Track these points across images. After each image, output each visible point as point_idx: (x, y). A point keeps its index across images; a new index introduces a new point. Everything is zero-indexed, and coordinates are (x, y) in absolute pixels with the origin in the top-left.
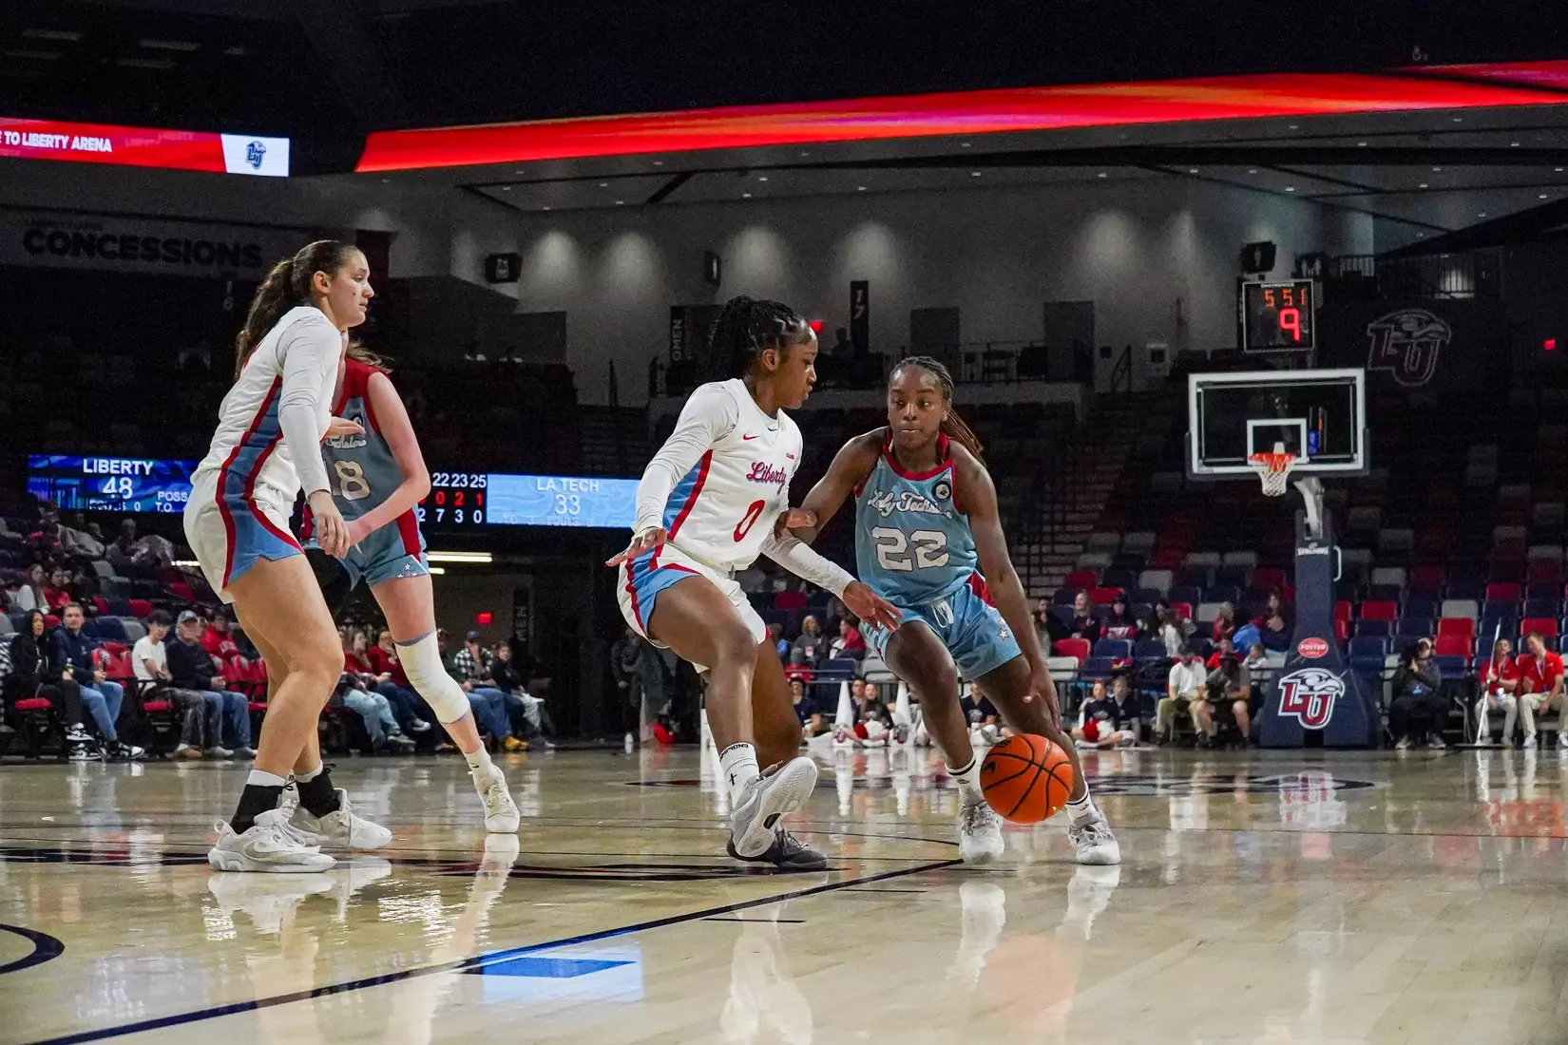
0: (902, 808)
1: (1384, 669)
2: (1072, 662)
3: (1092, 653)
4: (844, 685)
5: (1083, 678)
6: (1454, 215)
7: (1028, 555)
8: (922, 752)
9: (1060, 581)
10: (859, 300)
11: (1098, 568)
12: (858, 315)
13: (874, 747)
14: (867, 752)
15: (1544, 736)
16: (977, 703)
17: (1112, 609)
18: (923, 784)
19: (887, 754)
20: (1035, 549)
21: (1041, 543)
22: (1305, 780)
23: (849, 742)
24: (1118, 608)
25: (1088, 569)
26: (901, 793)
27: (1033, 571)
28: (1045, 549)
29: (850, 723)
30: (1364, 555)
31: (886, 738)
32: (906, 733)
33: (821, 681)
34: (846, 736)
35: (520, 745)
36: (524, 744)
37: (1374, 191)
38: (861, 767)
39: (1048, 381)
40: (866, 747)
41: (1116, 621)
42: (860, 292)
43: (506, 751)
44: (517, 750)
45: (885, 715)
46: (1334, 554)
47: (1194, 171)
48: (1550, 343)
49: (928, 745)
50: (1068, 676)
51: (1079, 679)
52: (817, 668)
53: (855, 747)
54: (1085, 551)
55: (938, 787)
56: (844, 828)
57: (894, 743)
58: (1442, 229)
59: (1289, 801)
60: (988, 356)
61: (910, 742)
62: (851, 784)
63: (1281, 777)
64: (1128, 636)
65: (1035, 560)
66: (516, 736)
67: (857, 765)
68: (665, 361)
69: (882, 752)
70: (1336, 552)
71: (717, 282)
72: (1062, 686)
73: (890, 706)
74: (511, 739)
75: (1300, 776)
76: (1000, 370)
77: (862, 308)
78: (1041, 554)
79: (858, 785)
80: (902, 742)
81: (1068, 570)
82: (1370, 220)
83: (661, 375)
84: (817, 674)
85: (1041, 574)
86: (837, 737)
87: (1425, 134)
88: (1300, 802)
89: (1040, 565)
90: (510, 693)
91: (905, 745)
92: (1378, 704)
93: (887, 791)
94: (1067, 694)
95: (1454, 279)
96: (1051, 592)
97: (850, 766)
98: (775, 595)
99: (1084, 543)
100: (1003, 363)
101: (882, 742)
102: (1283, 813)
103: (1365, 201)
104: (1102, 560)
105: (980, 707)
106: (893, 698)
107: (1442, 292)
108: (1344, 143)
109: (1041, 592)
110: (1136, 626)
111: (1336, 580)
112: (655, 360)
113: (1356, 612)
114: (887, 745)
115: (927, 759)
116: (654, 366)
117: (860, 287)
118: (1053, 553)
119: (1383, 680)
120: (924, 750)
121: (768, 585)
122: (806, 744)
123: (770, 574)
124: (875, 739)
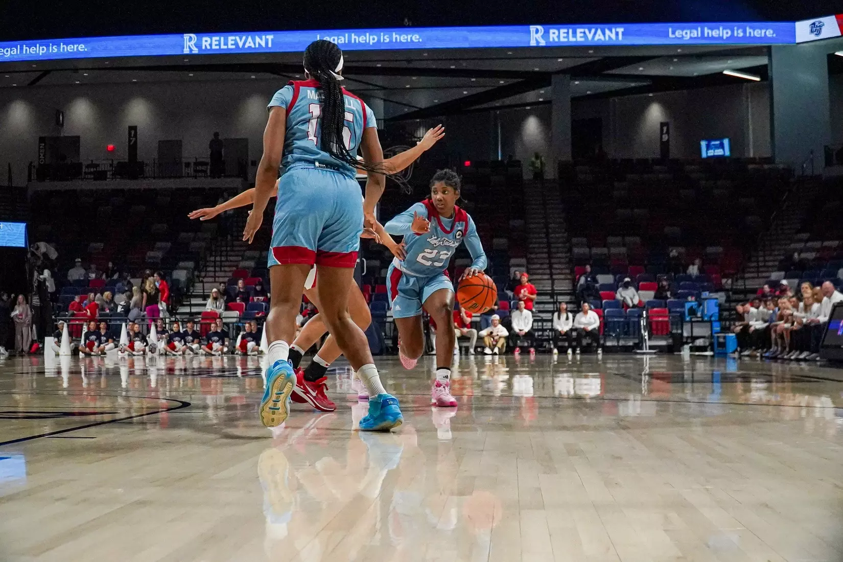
0: (153, 384)
1: (386, 317)
2: (236, 313)
3: (246, 310)
4: (124, 324)
5: (242, 321)
6: (423, 100)
7: (215, 262)
8: (163, 358)
9: (230, 274)
10: (132, 135)
11: (248, 268)
12: (132, 143)
13: (138, 355)
14: (135, 358)
15: (463, 349)
16: (190, 333)
17: (255, 289)
18: (163, 372)
19: (144, 358)
20: (218, 258)
21: (221, 256)
22: (348, 370)
23: (126, 353)
24: (258, 288)
25: (245, 268)
26: (153, 378)
27: (217, 269)
28: (223, 259)
29: (127, 343)
30: (377, 263)
31: (144, 351)
32: (155, 349)
33: (113, 323)
34: (125, 350)
37: (384, 88)
38: (132, 365)
39: (225, 176)
41: (257, 293)
42: (133, 132)
45: (144, 339)
46: (362, 262)
47: (297, 76)
48: (468, 163)
49: (166, 354)
50: (234, 320)
51: (240, 321)
52: (111, 316)
53: (129, 355)
54: (243, 259)
55: (169, 374)
56: (124, 393)
58: (417, 108)
59: (340, 379)
60: (196, 164)
61: (157, 352)
62: (127, 373)
63: (337, 368)
64: (263, 301)
65: (218, 263)
67: (130, 364)
68: (36, 164)
69: (141, 358)
70: (363, 261)
71: (62, 125)
72: (231, 325)
73: (147, 335)
75: (346, 368)
76: (202, 171)
77: (134, 139)
78: (221, 261)
79: (131, 373)
81: (234, 268)
82: (382, 102)
83: (34, 171)
84: (111, 319)
85: (221, 271)
86: (121, 350)
87: (409, 61)
88: (346, 380)
89: (221, 266)
91: (154, 354)
92: (383, 334)
93: (145, 376)
94: (233, 329)
95: (421, 131)
96: (226, 279)
97: (127, 364)
98: (90, 280)
99: (242, 256)
100: (204, 168)
101: (143, 353)
102: (338, 385)
103: (380, 93)
104: (252, 264)
105: (191, 335)
106: (149, 331)
107: (415, 137)
108: (370, 64)
109: (221, 280)
110: (267, 296)
111: (363, 274)
112: (31, 162)
113: (373, 291)
114: (145, 354)
115: (166, 360)
116: (30, 166)
117: (133, 128)
118: (227, 261)
119: (386, 322)
120: (164, 357)
121: (86, 275)
122: (105, 354)
123: (88, 270)
124: (139, 351)
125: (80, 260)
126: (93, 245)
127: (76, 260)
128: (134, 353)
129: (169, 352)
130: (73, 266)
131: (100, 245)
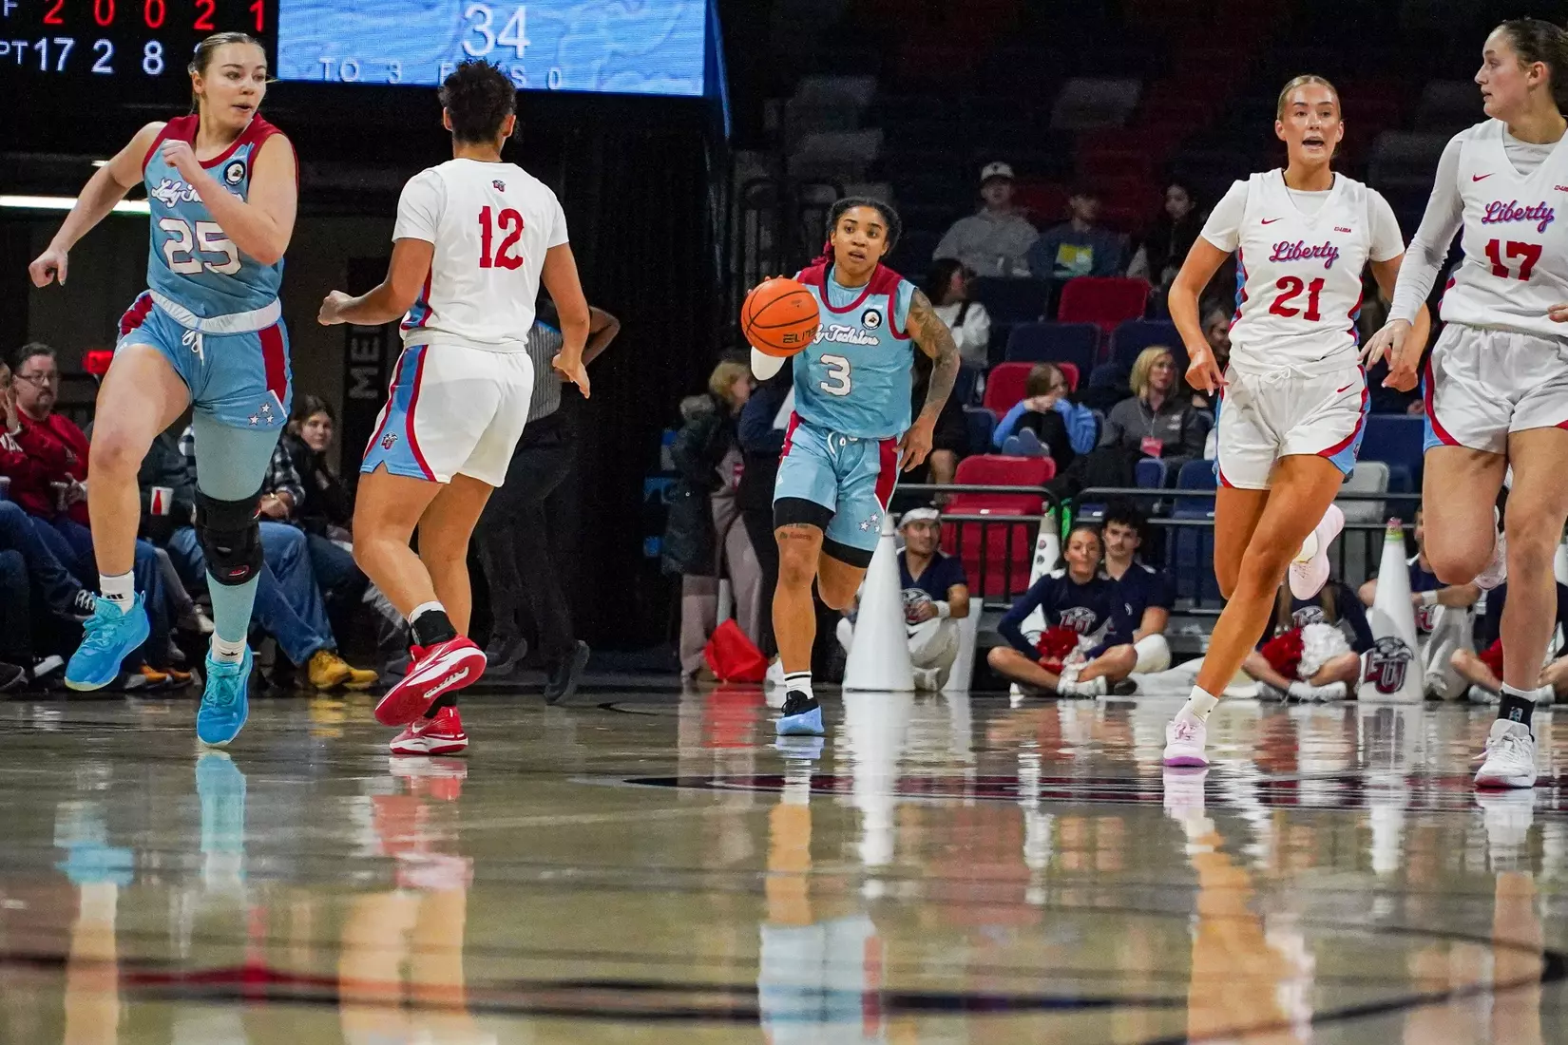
0: (1384, 857)
13: (1319, 701)
14: (1296, 712)
32: (1401, 666)
35: (349, 677)
36: (364, 674)
38: (1281, 751)
40: (1294, 700)
43: (313, 691)
44: (339, 689)
49: (1464, 699)
52: (1171, 483)
57: (1367, 691)
61: (1412, 688)
66: (342, 653)
73: (1365, 591)
74: (326, 658)
80: (1388, 689)
84: (1168, 500)
90: (324, 533)
91: (1396, 696)
98: (1063, 282)
101: (1340, 687)
106: (1371, 570)
114: (1351, 695)
120: (1453, 711)
121: (1043, 254)
122: (1131, 688)
123: (1050, 221)
124: (1318, 678)
125: (1004, 170)
126: (1081, 90)
127: (988, 171)
128: (1297, 688)
129: (1484, 687)
130: (969, 203)
131: (1124, 92)
